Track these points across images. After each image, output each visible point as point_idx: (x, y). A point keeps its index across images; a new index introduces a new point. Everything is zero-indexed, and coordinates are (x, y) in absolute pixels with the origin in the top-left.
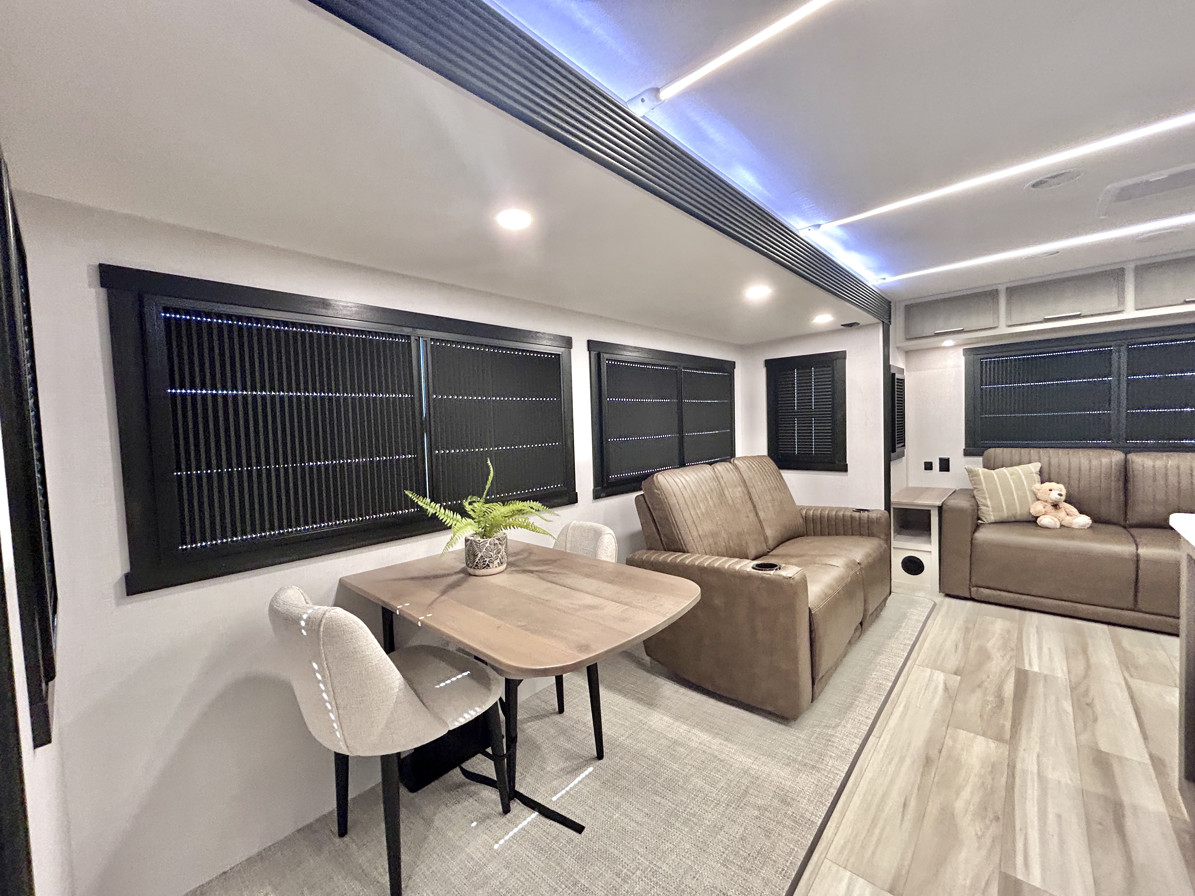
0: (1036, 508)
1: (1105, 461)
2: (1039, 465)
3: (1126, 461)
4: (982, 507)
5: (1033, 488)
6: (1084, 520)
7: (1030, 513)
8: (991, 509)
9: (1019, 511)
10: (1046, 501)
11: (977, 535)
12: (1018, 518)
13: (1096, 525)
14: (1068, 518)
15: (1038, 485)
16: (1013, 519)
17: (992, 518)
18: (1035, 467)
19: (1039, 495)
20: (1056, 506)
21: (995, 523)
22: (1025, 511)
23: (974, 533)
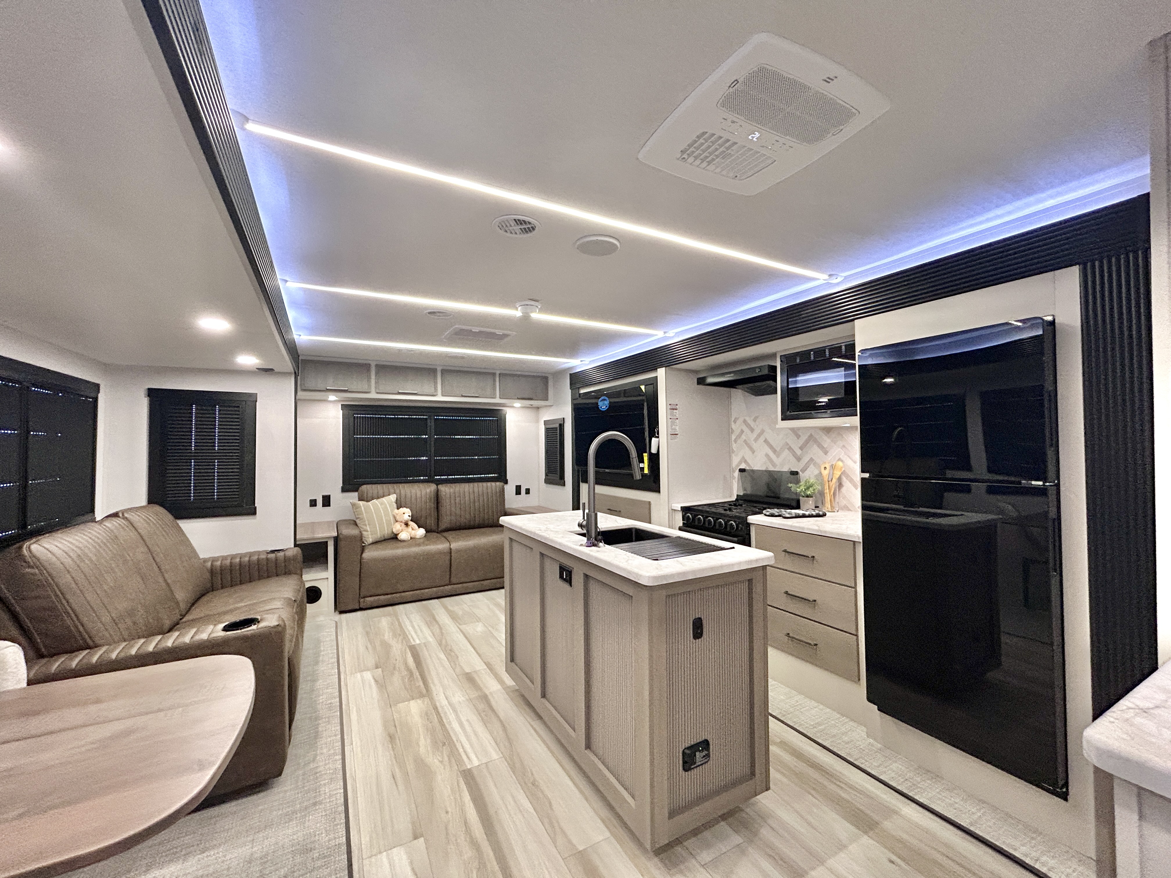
0: (397, 527)
1: (428, 491)
2: (395, 496)
3: (438, 491)
4: (364, 533)
5: (394, 513)
6: (422, 532)
7: (393, 532)
8: (369, 533)
9: (386, 532)
10: (402, 522)
11: (364, 555)
12: (386, 537)
13: (429, 534)
14: (413, 532)
15: (396, 511)
16: (383, 539)
17: (370, 540)
18: (393, 497)
19: (398, 518)
20: (407, 524)
21: (373, 543)
22: (390, 532)
23: (362, 553)
